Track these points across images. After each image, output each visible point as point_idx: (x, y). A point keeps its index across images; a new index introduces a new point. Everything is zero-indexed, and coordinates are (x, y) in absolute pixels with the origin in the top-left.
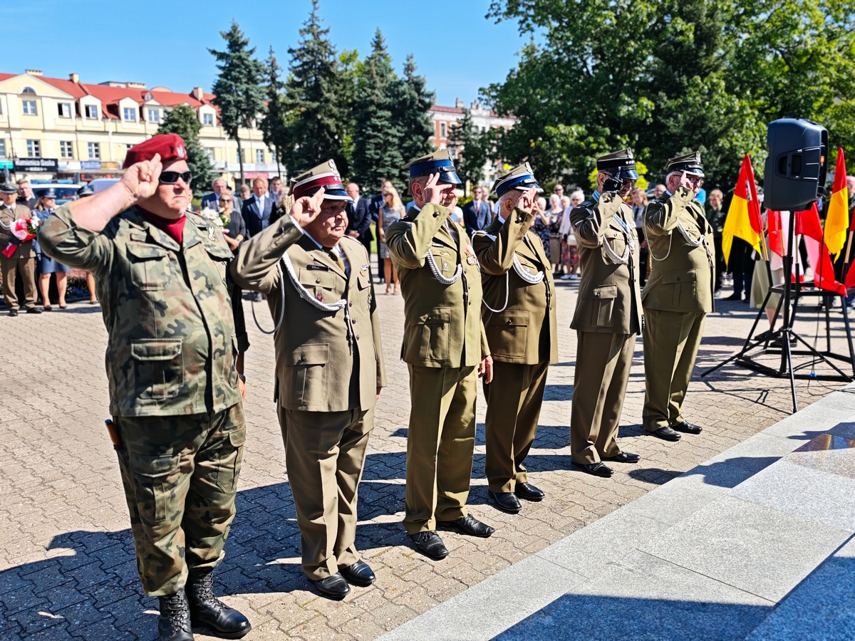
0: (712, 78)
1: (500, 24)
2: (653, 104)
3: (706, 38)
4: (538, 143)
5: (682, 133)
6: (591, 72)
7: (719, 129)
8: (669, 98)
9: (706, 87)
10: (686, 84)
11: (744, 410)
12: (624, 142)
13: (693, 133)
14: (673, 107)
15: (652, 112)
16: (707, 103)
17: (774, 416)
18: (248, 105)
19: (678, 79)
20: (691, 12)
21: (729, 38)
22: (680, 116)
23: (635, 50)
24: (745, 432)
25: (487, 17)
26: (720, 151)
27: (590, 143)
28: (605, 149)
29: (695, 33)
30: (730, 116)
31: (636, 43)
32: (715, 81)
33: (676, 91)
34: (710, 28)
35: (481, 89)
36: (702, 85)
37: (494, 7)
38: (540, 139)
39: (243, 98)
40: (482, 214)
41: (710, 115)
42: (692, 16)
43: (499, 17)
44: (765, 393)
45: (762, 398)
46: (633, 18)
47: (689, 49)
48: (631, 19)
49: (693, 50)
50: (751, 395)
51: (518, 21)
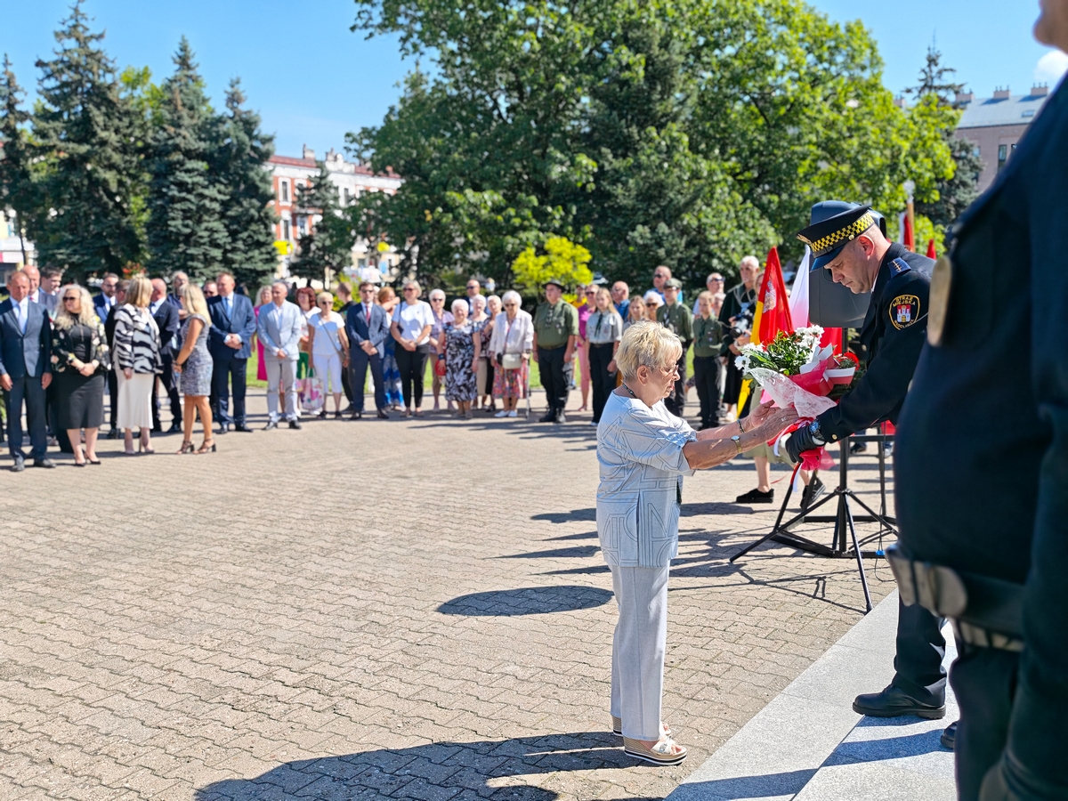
0: (670, 130)
1: (371, 40)
2: (595, 164)
3: (659, 75)
4: (436, 215)
5: (634, 206)
6: (504, 115)
7: (682, 200)
8: (615, 156)
9: (663, 143)
10: (637, 138)
11: (800, 609)
12: (558, 216)
13: (649, 205)
14: (622, 169)
16: (666, 165)
17: (843, 616)
19: (625, 131)
20: (639, 39)
21: (689, 78)
22: (631, 181)
23: (567, 88)
24: (813, 644)
25: (353, 28)
26: (684, 231)
27: (510, 217)
28: (531, 225)
29: (646, 69)
30: (696, 182)
31: (568, 78)
32: (675, 134)
34: (664, 62)
35: (348, 135)
36: (658, 139)
37: (362, 15)
38: (440, 210)
40: (375, 322)
41: (670, 181)
42: (641, 45)
43: (371, 30)
44: (821, 583)
45: (820, 590)
46: (561, 44)
47: (640, 90)
48: (559, 45)
49: (643, 91)
50: (804, 586)
51: (399, 38)
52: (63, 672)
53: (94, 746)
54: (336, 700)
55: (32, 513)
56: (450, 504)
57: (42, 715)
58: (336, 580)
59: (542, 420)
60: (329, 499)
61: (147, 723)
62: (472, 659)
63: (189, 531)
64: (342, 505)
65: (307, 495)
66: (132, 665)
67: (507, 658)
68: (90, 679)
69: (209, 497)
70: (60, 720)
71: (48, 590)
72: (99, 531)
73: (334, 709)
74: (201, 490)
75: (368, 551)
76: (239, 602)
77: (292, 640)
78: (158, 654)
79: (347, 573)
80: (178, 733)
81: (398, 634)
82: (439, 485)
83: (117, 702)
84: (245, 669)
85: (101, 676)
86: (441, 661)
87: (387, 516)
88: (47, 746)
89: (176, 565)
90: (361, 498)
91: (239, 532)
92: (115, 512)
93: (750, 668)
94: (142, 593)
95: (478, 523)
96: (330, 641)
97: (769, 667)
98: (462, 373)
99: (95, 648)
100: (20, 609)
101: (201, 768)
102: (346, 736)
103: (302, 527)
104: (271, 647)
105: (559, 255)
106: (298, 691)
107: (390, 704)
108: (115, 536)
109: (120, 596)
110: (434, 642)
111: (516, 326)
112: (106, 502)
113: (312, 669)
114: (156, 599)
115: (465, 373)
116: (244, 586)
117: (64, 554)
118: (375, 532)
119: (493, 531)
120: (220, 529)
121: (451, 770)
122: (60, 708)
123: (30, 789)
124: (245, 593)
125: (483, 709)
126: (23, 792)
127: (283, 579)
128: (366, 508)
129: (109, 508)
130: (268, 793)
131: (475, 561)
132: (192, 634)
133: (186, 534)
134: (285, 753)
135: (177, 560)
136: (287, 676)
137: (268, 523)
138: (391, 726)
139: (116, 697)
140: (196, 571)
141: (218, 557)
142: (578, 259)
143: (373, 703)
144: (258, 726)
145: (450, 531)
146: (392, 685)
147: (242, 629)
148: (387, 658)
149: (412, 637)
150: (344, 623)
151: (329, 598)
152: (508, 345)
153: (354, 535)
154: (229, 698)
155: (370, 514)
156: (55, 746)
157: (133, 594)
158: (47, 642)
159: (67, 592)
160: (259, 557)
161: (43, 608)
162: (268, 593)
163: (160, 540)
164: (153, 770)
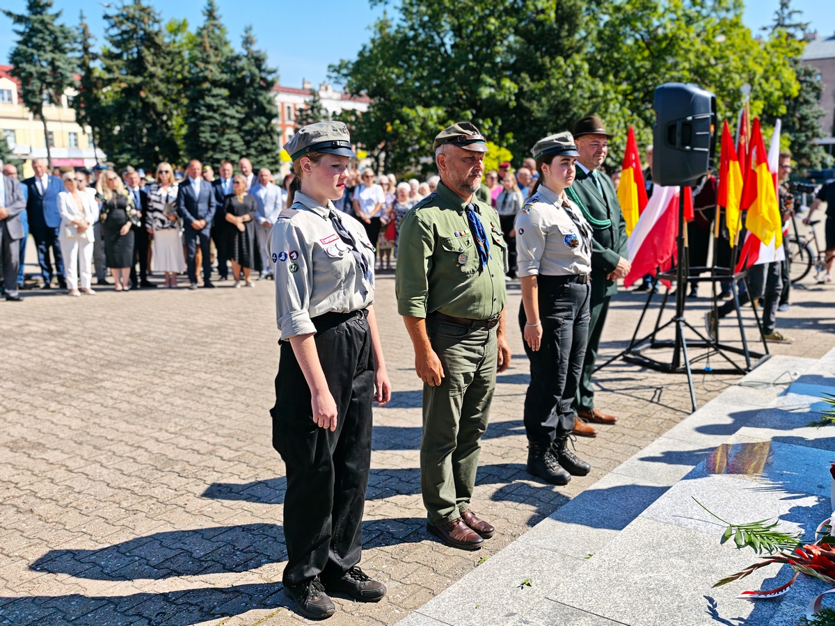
0: (575, 59)
2: (516, 86)
3: (567, 17)
4: (395, 127)
5: (546, 118)
6: (449, 51)
8: (532, 80)
9: (569, 70)
10: (549, 66)
11: (639, 411)
12: (487, 127)
13: (557, 118)
14: (537, 91)
15: (515, 95)
16: (571, 87)
17: (672, 417)
18: (55, 78)
19: (540, 60)
21: (590, 20)
23: (495, 28)
24: (644, 437)
29: (556, 12)
30: (594, 100)
31: (496, 20)
32: (578, 62)
33: (539, 73)
34: (570, 7)
35: (330, 66)
36: (564, 67)
38: (397, 122)
39: (48, 69)
41: (574, 98)
44: (658, 392)
45: (657, 396)
47: (551, 29)
49: (554, 29)
50: (645, 393)
52: (59, 447)
53: (68, 501)
54: (259, 471)
55: (66, 336)
57: (35, 478)
61: (112, 485)
63: (178, 349)
66: (111, 443)
68: (77, 452)
69: (199, 326)
70: (47, 482)
71: (63, 389)
72: (112, 349)
73: (256, 477)
74: (195, 321)
76: (204, 399)
77: (237, 427)
78: (133, 435)
80: (133, 493)
83: (93, 469)
84: (195, 447)
85: (86, 451)
88: (32, 500)
89: (163, 373)
91: (214, 350)
92: (127, 335)
93: (590, 454)
94: (133, 392)
97: (606, 453)
99: (88, 430)
100: (39, 401)
101: (143, 518)
102: (260, 498)
103: (263, 347)
104: (220, 432)
106: (231, 464)
108: (123, 352)
109: (115, 394)
112: (122, 328)
113: (246, 448)
114: (141, 397)
116: (209, 388)
117: (83, 364)
120: (202, 348)
122: (49, 473)
123: (11, 531)
124: (210, 393)
126: (5, 532)
127: (240, 384)
129: (124, 333)
130: (190, 539)
132: (162, 422)
133: (175, 352)
134: (210, 509)
135: (165, 369)
136: (226, 453)
137: (238, 345)
139: (93, 466)
140: (177, 377)
141: (195, 368)
144: (195, 489)
147: (201, 419)
154: (177, 468)
156: (38, 500)
157: (125, 392)
158: (53, 426)
159: (77, 390)
160: (226, 368)
161: (56, 401)
162: (226, 394)
163: (155, 356)
164: (106, 519)
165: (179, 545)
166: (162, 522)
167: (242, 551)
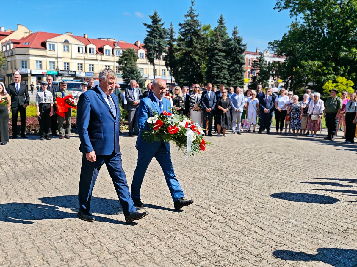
1: (280, 12)
4: (297, 69)
6: (326, 35)
12: (342, 70)
18: (159, 49)
23: (350, 25)
25: (274, 8)
27: (324, 70)
28: (332, 73)
31: (351, 21)
35: (269, 43)
37: (278, 4)
38: (298, 67)
39: (157, 45)
40: (269, 102)
43: (280, 8)
46: (349, 9)
48: (348, 9)
51: (290, 11)
53: (150, 221)
54: (227, 220)
56: (284, 163)
58: (238, 182)
59: (325, 139)
60: (243, 157)
62: (278, 216)
63: (197, 161)
64: (246, 159)
65: (236, 155)
67: (291, 217)
73: (226, 223)
75: (251, 174)
76: (206, 184)
77: (219, 199)
79: (242, 180)
80: (175, 221)
81: (254, 202)
82: (281, 156)
84: (201, 205)
86: (267, 214)
87: (260, 164)
89: (190, 170)
90: (254, 157)
91: (211, 163)
95: (292, 170)
96: (231, 201)
98: (297, 120)
101: (179, 233)
102: (227, 233)
103: (232, 164)
104: (211, 200)
105: (342, 83)
106: (216, 215)
107: (245, 225)
110: (266, 207)
111: (317, 105)
113: (222, 209)
114: (181, 180)
115: (298, 120)
116: (208, 180)
118: (255, 169)
119: (297, 174)
120: (206, 162)
121: (260, 251)
123: (129, 230)
124: (208, 182)
125: (278, 233)
126: (127, 230)
127: (221, 179)
128: (254, 161)
130: (197, 246)
131: (288, 183)
134: (206, 234)
136: (214, 210)
137: (221, 162)
138: (243, 232)
140: (196, 173)
141: (203, 170)
142: (349, 85)
143: (239, 224)
144: (200, 224)
145: (281, 172)
146: (248, 219)
148: (248, 210)
149: (258, 204)
150: (237, 196)
151: (234, 187)
152: (314, 112)
153: (248, 169)
155: (255, 163)
159: (157, 174)
160: (215, 171)
162: (215, 183)
163: (188, 163)
164: (165, 231)
165: (192, 248)
166: (186, 236)
167: (218, 256)
